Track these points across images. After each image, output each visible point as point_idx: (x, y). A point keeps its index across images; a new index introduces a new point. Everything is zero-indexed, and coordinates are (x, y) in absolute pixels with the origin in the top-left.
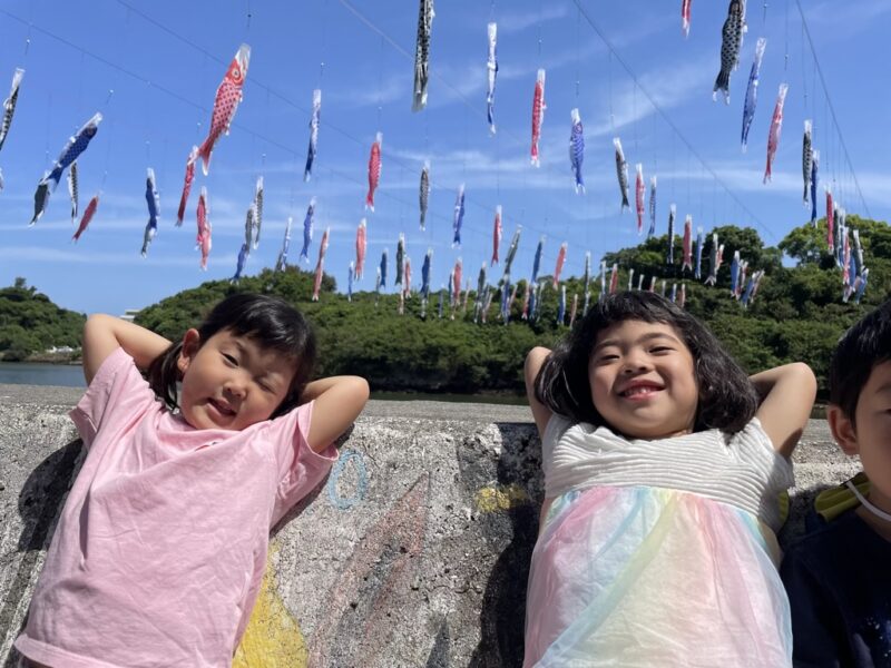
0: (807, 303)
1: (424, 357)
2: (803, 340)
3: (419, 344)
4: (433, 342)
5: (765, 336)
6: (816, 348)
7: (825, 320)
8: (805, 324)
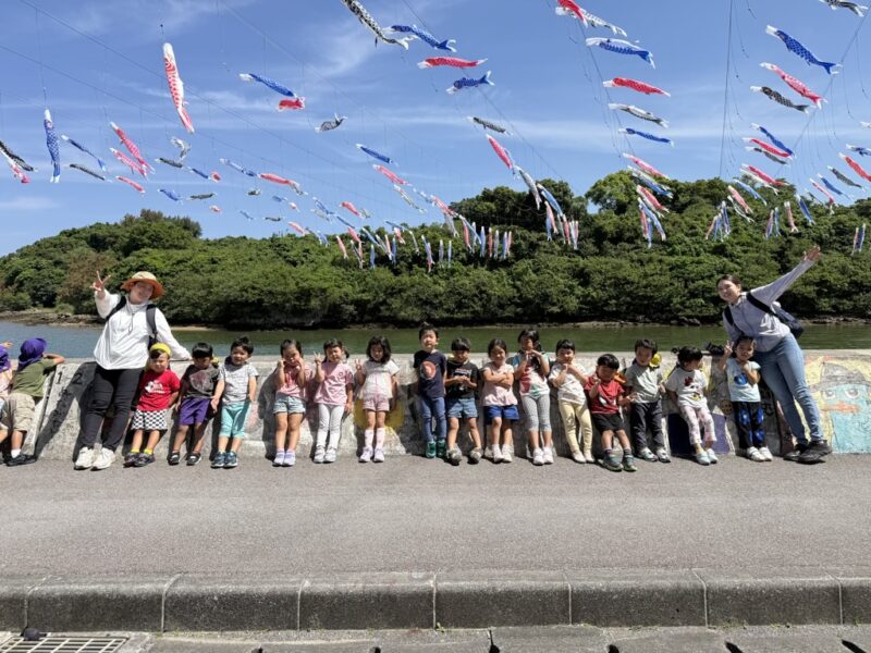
0: (605, 242)
1: (298, 299)
2: (600, 272)
3: (293, 287)
4: (305, 284)
5: (574, 270)
6: (610, 278)
7: (618, 255)
8: (602, 259)
